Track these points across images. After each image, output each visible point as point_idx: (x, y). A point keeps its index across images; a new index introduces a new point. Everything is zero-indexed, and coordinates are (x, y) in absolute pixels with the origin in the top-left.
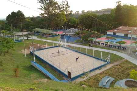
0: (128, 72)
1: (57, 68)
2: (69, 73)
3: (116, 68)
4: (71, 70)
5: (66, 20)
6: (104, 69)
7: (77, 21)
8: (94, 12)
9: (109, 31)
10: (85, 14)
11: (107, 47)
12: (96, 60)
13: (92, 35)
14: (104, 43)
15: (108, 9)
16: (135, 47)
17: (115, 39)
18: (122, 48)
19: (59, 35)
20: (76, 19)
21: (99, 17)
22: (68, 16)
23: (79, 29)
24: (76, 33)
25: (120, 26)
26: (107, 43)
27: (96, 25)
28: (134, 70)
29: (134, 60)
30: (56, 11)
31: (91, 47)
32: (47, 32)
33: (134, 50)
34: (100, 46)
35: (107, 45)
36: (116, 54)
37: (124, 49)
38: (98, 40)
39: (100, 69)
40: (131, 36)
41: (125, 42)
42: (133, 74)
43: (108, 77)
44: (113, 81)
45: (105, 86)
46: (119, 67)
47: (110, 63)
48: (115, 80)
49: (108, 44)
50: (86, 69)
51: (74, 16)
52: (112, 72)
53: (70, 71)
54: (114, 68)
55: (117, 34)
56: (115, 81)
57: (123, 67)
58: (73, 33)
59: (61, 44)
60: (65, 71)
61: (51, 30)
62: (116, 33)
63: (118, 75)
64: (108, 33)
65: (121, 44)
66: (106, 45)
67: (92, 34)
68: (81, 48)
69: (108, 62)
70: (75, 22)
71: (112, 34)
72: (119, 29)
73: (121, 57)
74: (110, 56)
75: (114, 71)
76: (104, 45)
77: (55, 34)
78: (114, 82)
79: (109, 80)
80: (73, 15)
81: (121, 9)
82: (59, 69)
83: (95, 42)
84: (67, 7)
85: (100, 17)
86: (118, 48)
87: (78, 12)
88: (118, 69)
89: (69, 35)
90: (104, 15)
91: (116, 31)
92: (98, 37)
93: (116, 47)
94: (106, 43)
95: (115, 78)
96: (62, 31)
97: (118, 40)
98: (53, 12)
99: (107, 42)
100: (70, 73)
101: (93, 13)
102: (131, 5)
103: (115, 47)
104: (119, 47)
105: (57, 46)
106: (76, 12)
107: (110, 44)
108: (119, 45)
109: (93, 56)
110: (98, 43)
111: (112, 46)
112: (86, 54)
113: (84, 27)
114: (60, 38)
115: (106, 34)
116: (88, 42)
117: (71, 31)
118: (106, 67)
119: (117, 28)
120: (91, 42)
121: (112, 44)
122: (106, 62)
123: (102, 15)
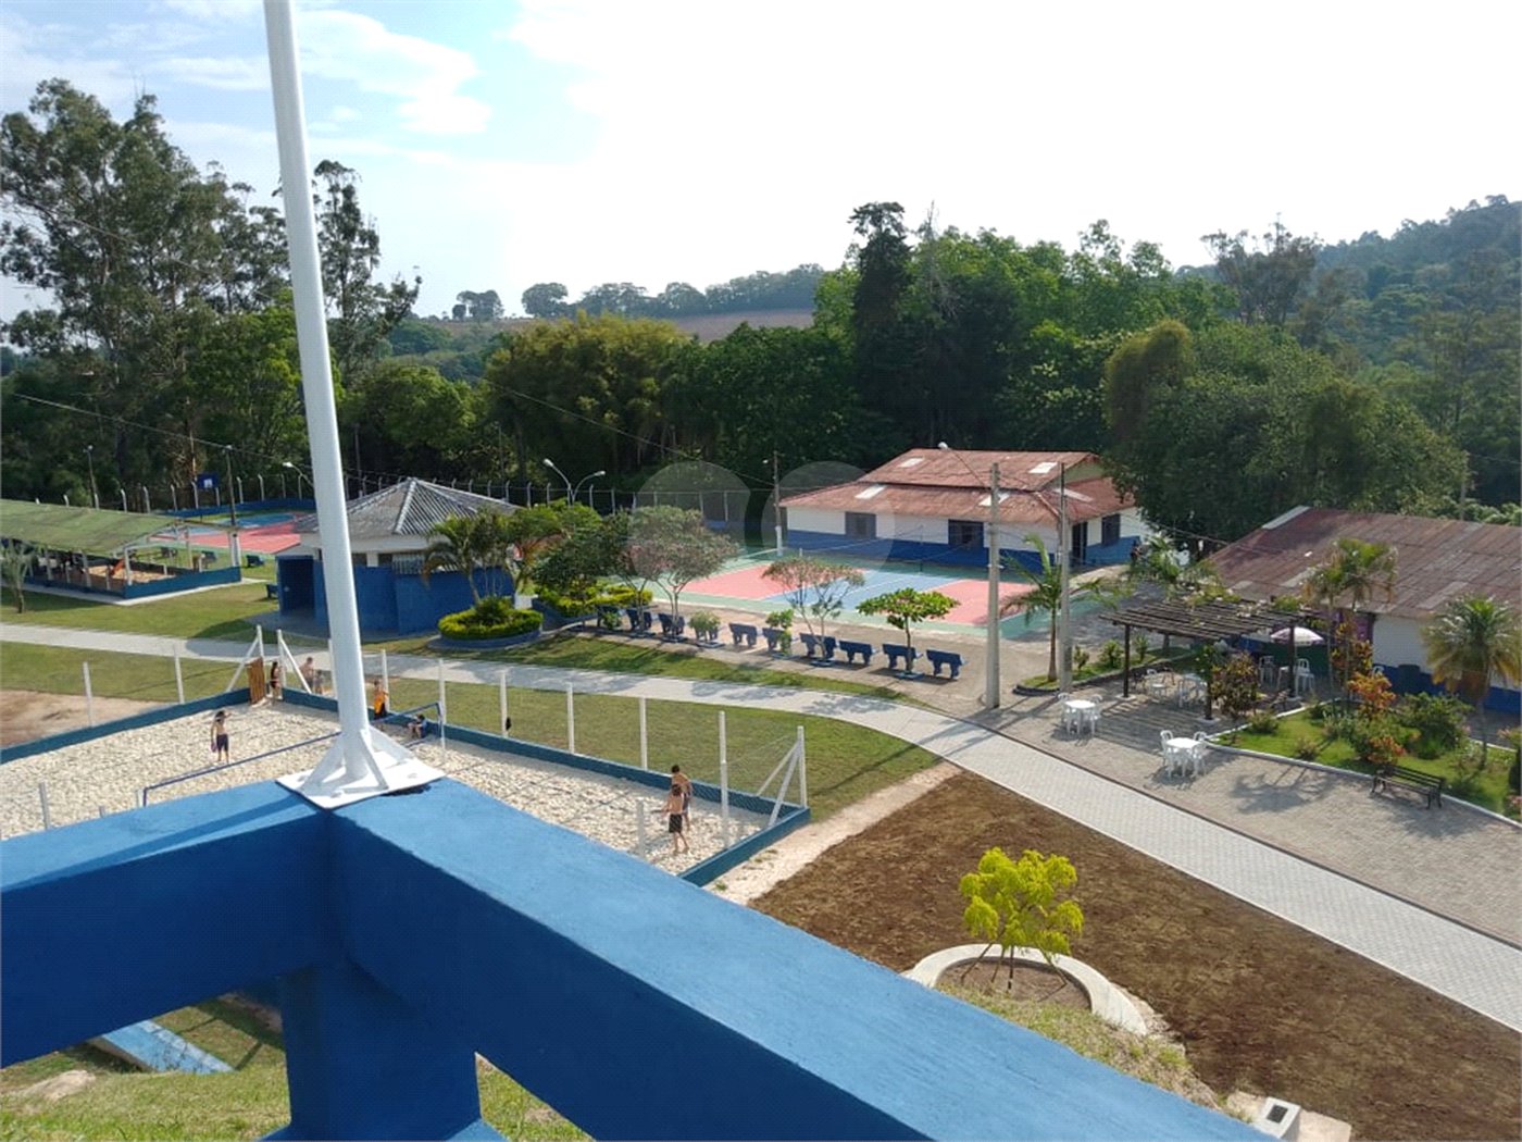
3: (861, 864)
6: (745, 886)
7: (467, 400)
8: (656, 306)
17: (857, 581)
18: (923, 665)
19: (253, 561)
20: (463, 383)
22: (363, 349)
23: (498, 495)
24: (455, 530)
25: (907, 449)
26: (785, 618)
30: (218, 290)
32: (104, 535)
34: (716, 654)
35: (785, 638)
37: (945, 666)
38: (696, 595)
41: (949, 595)
47: (812, 816)
49: (796, 630)
51: (444, 348)
52: (826, 908)
54: (841, 868)
55: (886, 530)
58: (427, 534)
61: (161, 504)
62: (873, 517)
64: (799, 519)
65: (912, 627)
66: (773, 641)
68: (512, 691)
69: (784, 811)
70: (443, 407)
71: (835, 524)
72: (894, 477)
73: (913, 747)
75: (848, 891)
76: (762, 643)
77: (210, 556)
80: (422, 338)
83: (665, 620)
84: (346, 252)
86: (885, 661)
87: (491, 297)
89: (375, 562)
90: (743, 337)
91: (873, 501)
92: (693, 568)
93: (866, 650)
94: (773, 620)
96: (294, 518)
98: (179, 300)
99: (781, 606)
103: (859, 657)
104: (892, 651)
105: (228, 690)
106: (463, 307)
107: (809, 632)
108: (896, 629)
109: (645, 768)
110: (692, 624)
111: (835, 650)
112: (572, 751)
113: (548, 462)
114: (266, 594)
115: (775, 533)
116: (594, 622)
117: (403, 516)
118: (765, 864)
119: (884, 468)
120: (632, 622)
121: (827, 629)
122: (767, 807)
123: (729, 338)
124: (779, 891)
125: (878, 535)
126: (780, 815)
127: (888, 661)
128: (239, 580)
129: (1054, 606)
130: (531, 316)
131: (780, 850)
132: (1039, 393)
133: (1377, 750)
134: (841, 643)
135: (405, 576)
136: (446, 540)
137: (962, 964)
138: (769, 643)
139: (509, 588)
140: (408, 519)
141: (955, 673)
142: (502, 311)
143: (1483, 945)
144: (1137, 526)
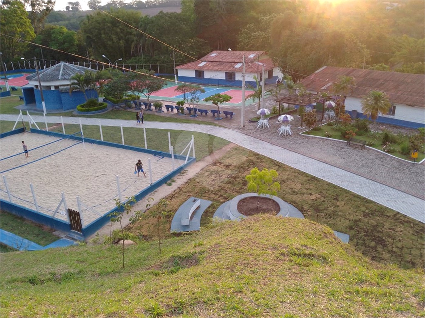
0: (244, 178)
1: (27, 206)
2: (73, 215)
3: (211, 173)
4: (79, 205)
5: (32, 33)
6: (180, 181)
7: (76, 37)
8: (130, 6)
9: (184, 66)
10: (104, 12)
11: (183, 117)
12: (157, 158)
13: (134, 83)
14: (174, 105)
16: (255, 107)
17: (203, 91)
18: (222, 115)
19: (13, 89)
20: (73, 31)
21: (147, 24)
22: (39, 20)
23: (88, 66)
24: (78, 78)
25: (212, 51)
26: (182, 103)
27: (143, 47)
28: (256, 169)
29: (254, 142)
33: (252, 116)
34: (162, 114)
35: (182, 109)
37: (229, 116)
38: (155, 97)
39: (169, 182)
40: (241, 79)
41: (229, 95)
42: (255, 179)
43: (195, 201)
44: (209, 207)
45: (187, 226)
47: (197, 160)
48: (212, 205)
49: (185, 106)
50: (128, 190)
51: (64, 20)
52: (203, 186)
53: (75, 209)
54: (206, 174)
55: (208, 75)
56: (214, 208)
57: (230, 165)
58: (70, 80)
59: (27, 123)
60: (56, 212)
62: (203, 72)
63: (219, 191)
64: (182, 73)
65: (219, 104)
66: (178, 110)
67: (133, 79)
68: (103, 127)
69: (189, 159)
70: (69, 39)
71: (192, 74)
72: (209, 59)
73: (222, 139)
75: (209, 180)
76: (175, 111)
78: (211, 210)
79: (198, 208)
80: (59, 16)
82: (34, 209)
83: (146, 104)
85: (152, 21)
86: (211, 114)
87: (77, 4)
88: (217, 173)
89: (53, 89)
90: (161, 16)
91: (204, 66)
92: (153, 88)
93: (206, 112)
94: (178, 103)
95: (213, 200)
96: (25, 75)
97: (211, 91)
99: (181, 99)
100: (78, 214)
101: (130, 11)
103: (204, 114)
104: (214, 112)
105: (13, 130)
106: (69, 7)
107: (189, 107)
108: (215, 105)
109: (146, 148)
110: (154, 105)
111: (197, 112)
112: (123, 144)
113: (103, 56)
114: (20, 99)
115: (175, 77)
116: (123, 105)
117: (61, 74)
118: (185, 174)
119: (206, 56)
120: (135, 105)
121: (195, 106)
122: (184, 159)
123: (157, 16)
124: (189, 181)
125: (205, 77)
126: (188, 160)
127: (212, 115)
128: (10, 95)
129: (259, 97)
130: (91, 10)
131: (188, 170)
132: (249, 33)
133: (348, 134)
134: (198, 110)
135: (64, 93)
136: (76, 81)
137: (244, 199)
138: (177, 110)
139: (97, 96)
140: (62, 75)
141: (231, 117)
142: (81, 8)
143: (378, 185)
144: (278, 73)
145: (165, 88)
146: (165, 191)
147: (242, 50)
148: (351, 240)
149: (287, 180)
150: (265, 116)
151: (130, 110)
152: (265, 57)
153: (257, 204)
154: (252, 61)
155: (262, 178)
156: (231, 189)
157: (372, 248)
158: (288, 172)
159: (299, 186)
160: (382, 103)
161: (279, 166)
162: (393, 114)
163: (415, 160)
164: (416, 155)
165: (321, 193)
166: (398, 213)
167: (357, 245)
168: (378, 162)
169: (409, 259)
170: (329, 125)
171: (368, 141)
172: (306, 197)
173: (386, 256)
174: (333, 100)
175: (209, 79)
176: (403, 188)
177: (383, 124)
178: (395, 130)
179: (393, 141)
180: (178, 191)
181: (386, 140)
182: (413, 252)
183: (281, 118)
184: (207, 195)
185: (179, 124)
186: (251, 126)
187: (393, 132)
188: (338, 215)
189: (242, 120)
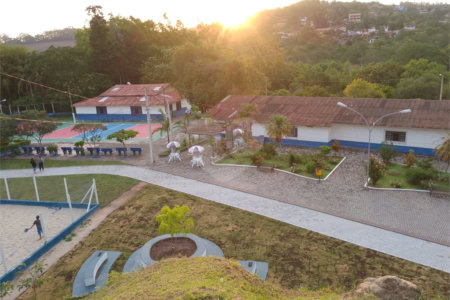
3: (119, 219)
6: (82, 234)
8: (16, 41)
9: (83, 103)
11: (84, 159)
12: (53, 210)
13: (21, 127)
14: (72, 146)
15: (66, 30)
17: (105, 129)
18: (129, 152)
21: (36, 59)
25: (113, 85)
26: (82, 143)
28: (167, 208)
29: (167, 178)
31: (38, 170)
33: (162, 151)
34: (58, 158)
35: (82, 150)
36: (116, 173)
37: (137, 152)
38: (48, 139)
39: (67, 237)
40: (146, 112)
41: (135, 130)
42: (166, 218)
43: (100, 255)
44: (118, 259)
45: (92, 286)
46: (129, 211)
47: (101, 206)
48: (121, 256)
52: (110, 235)
54: (113, 221)
55: (110, 111)
56: (124, 258)
57: (141, 206)
62: (105, 108)
63: (129, 238)
64: (80, 110)
65: (124, 141)
66: (77, 152)
69: (91, 206)
71: (93, 111)
72: (111, 94)
73: (130, 179)
74: (94, 186)
75: (117, 228)
76: (74, 153)
78: (120, 262)
79: (105, 262)
81: (107, 30)
83: (37, 149)
85: (41, 57)
86: (117, 153)
88: (126, 218)
90: (52, 50)
91: (105, 102)
92: (45, 130)
93: (111, 151)
94: (77, 144)
95: (123, 250)
97: (114, 128)
99: (80, 140)
101: (14, 47)
102: (131, 18)
103: (108, 153)
104: (119, 150)
107: (90, 147)
108: (120, 142)
109: (38, 200)
110: (48, 149)
111: (100, 152)
112: (9, 199)
115: (72, 116)
116: (10, 153)
118: (87, 225)
119: (107, 91)
120: (25, 151)
121: (97, 145)
122: (85, 206)
123: (47, 51)
124: (93, 232)
125: (108, 113)
126: (90, 208)
129: (168, 130)
133: (258, 159)
134: (101, 149)
137: (157, 243)
141: (140, 153)
143: (291, 206)
144: (186, 104)
145: (59, 129)
146: (64, 248)
147: (148, 83)
148: (270, 267)
149: (203, 213)
150: (176, 149)
151: (18, 157)
152: (171, 89)
153: (172, 246)
154: (159, 93)
155: (173, 217)
156: (142, 234)
157: (291, 272)
158: (203, 206)
159: (215, 218)
160: (284, 126)
161: (193, 200)
162: (296, 136)
163: (319, 177)
164: (319, 173)
165: (237, 223)
166: (311, 232)
167: (276, 271)
168: (288, 184)
169: (325, 277)
170: (240, 152)
171: (276, 163)
172: (223, 229)
173: (305, 278)
174: (240, 127)
175: (113, 115)
176: (313, 206)
177: (288, 146)
178: (300, 150)
179: (299, 161)
180: (79, 246)
181: (293, 160)
182: (329, 269)
183: (192, 150)
184: (115, 245)
185: (79, 167)
186: (162, 161)
187: (298, 153)
188: (255, 244)
189: (151, 156)
